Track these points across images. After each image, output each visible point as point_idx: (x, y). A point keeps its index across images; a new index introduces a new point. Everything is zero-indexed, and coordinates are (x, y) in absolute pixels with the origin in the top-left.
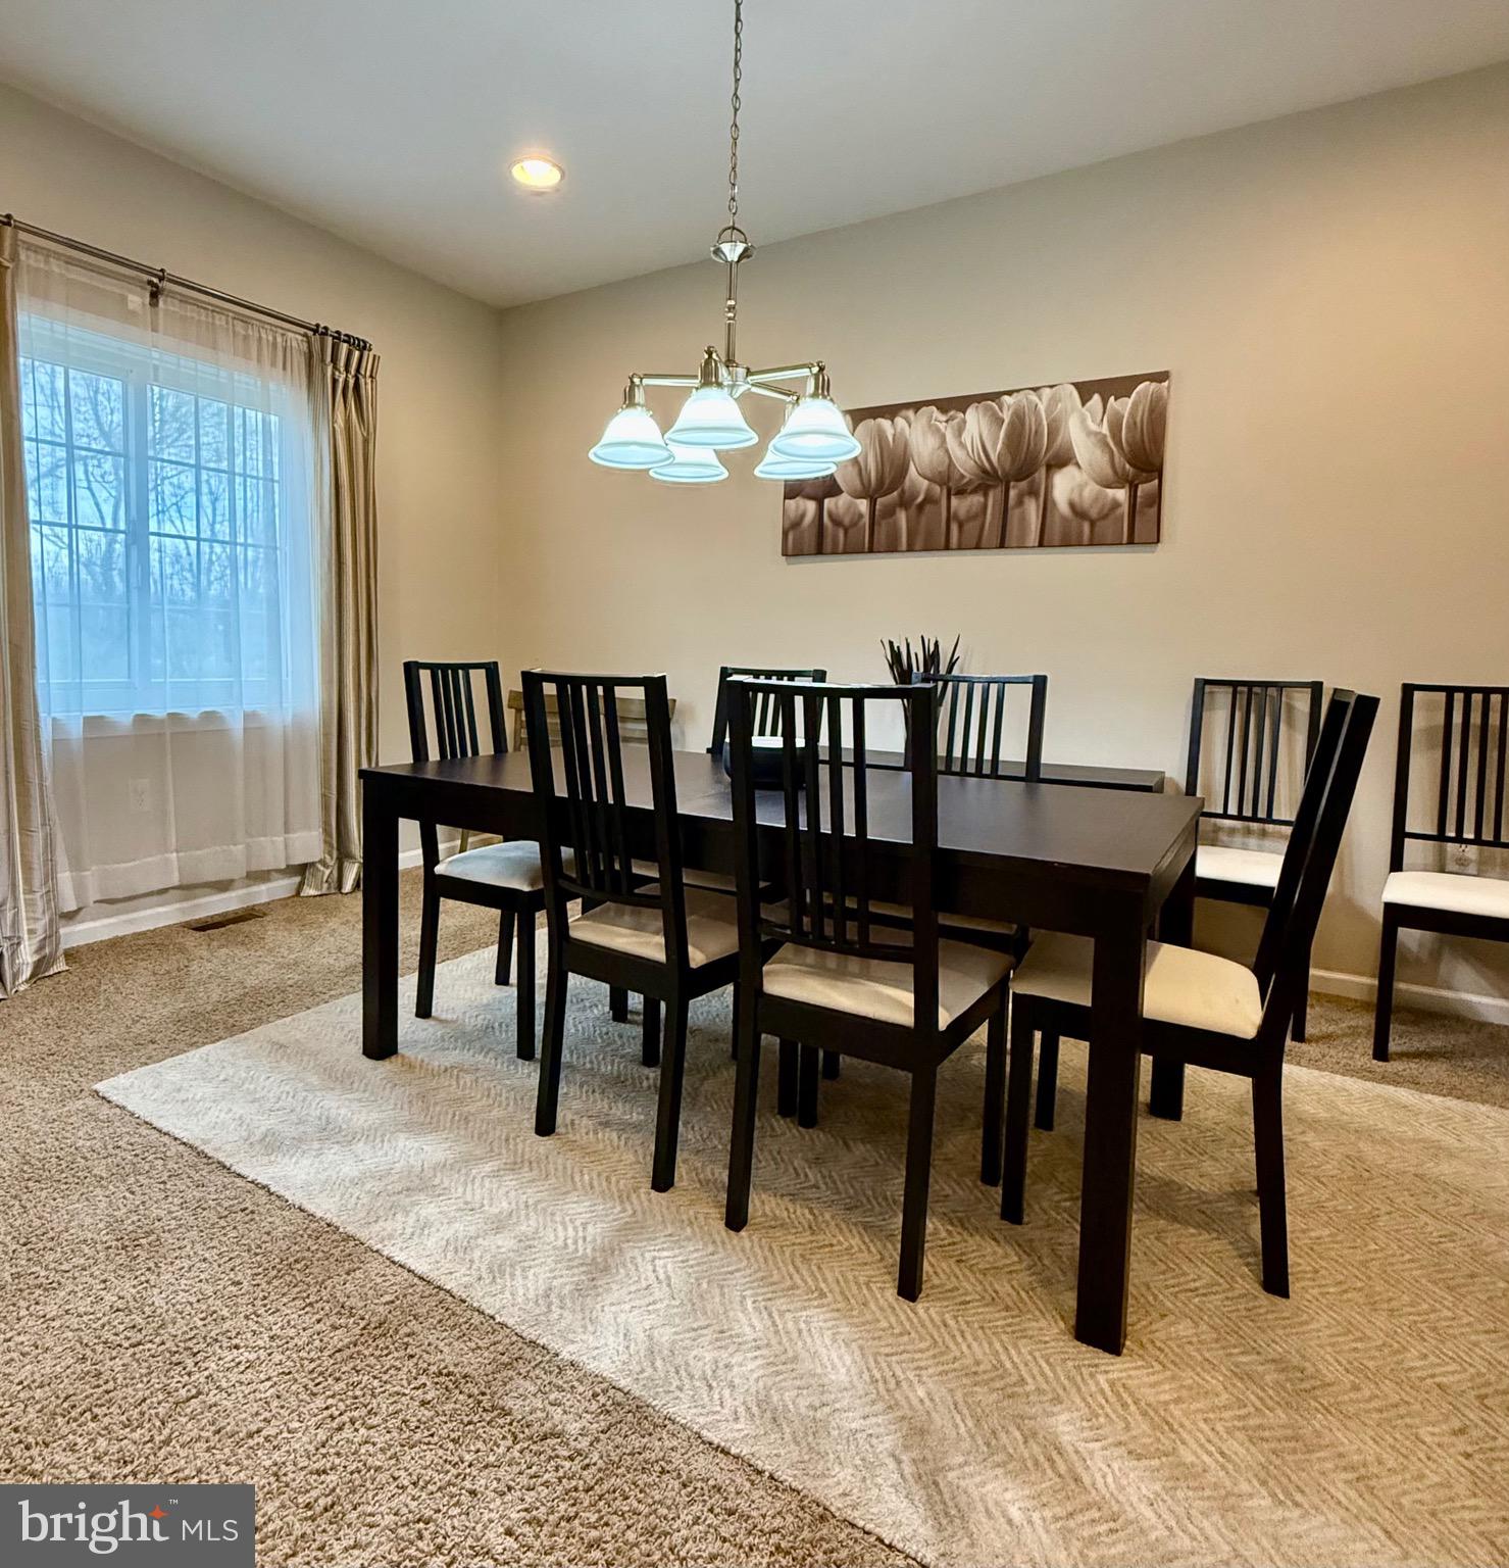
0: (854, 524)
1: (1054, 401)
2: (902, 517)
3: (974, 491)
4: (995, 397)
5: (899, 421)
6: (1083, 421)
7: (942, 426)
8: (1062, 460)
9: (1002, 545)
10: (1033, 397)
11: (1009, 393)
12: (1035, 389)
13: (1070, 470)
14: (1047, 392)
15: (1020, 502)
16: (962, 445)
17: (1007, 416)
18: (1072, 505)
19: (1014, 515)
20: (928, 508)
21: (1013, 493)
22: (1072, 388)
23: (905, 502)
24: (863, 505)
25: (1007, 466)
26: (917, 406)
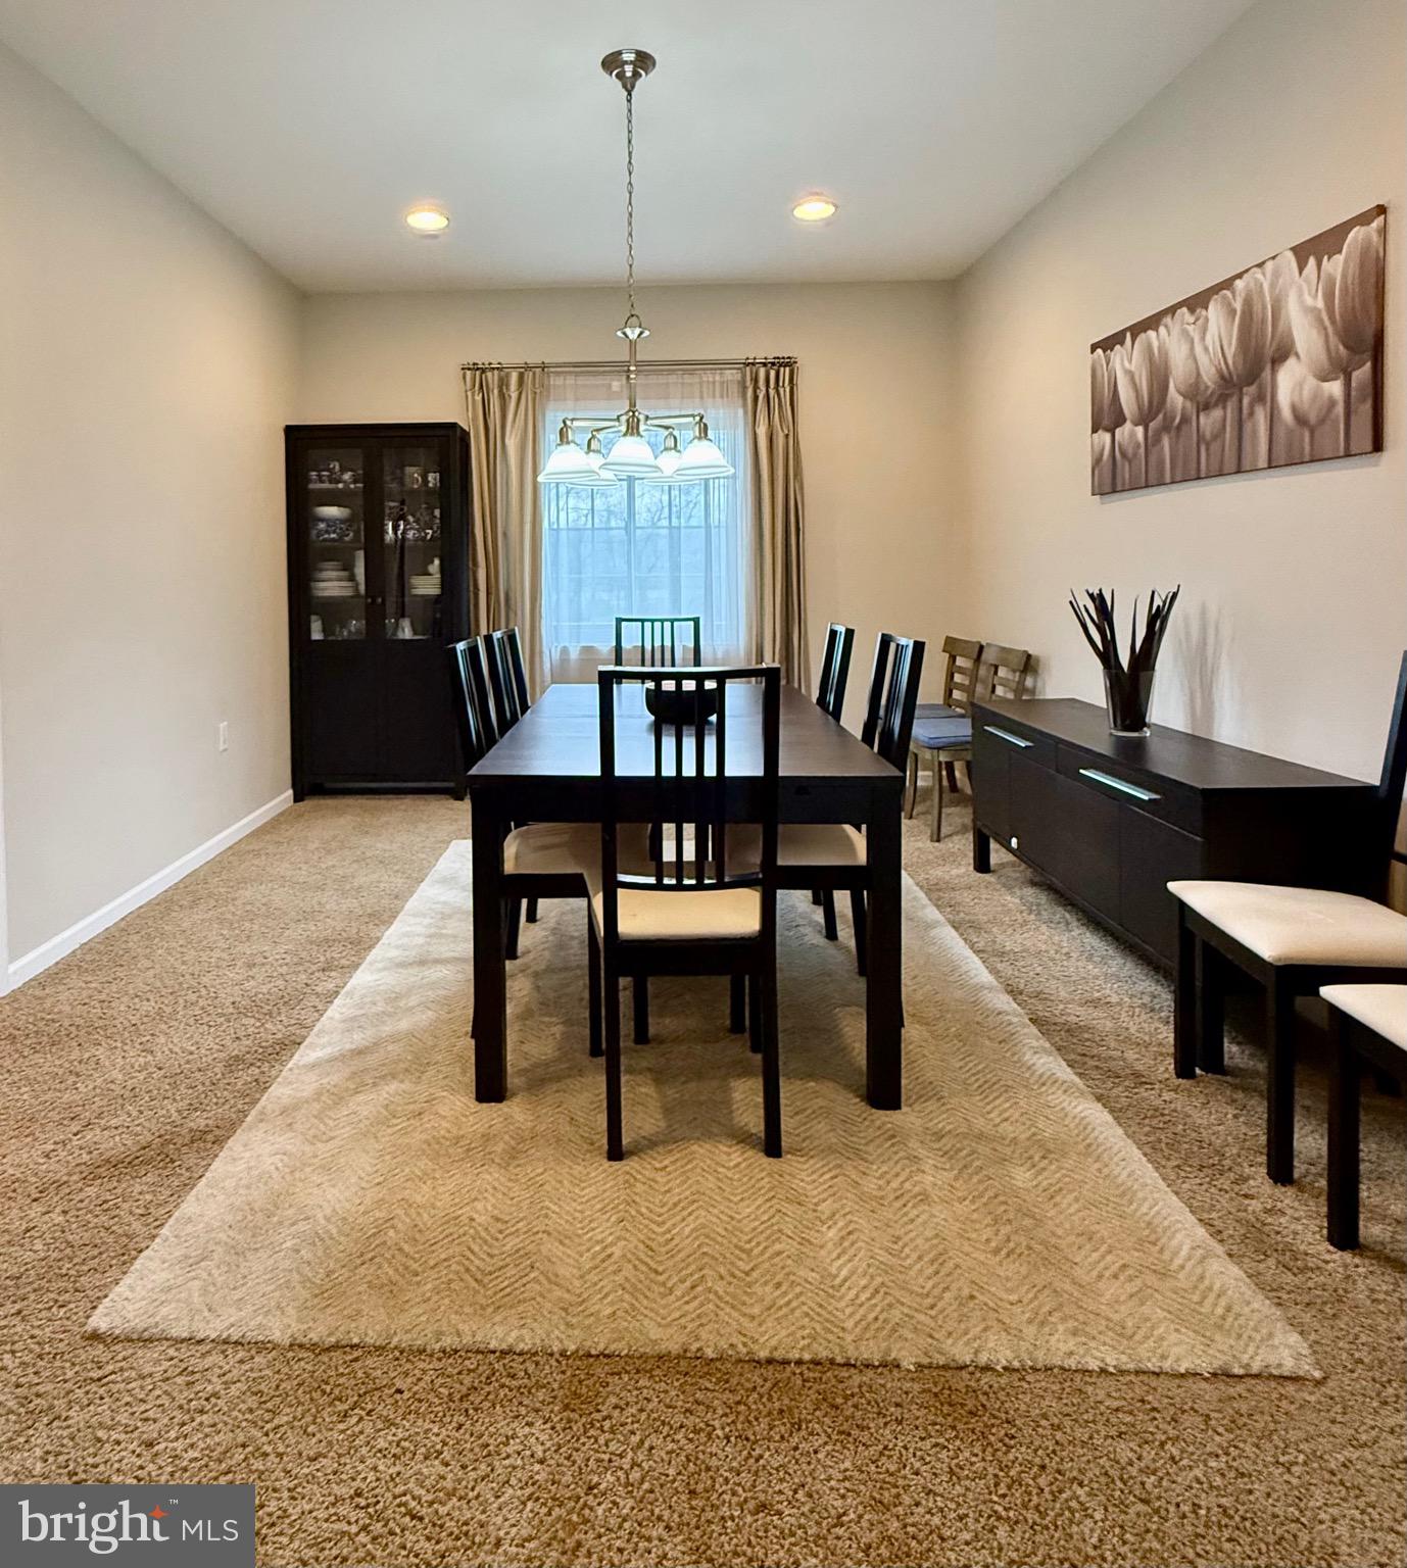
0: (1135, 454)
1: (1276, 274)
2: (1166, 442)
3: (1216, 405)
4: (1227, 284)
5: (1162, 329)
6: (1300, 295)
7: (1190, 328)
8: (1283, 352)
9: (1238, 471)
10: (1258, 274)
11: (1239, 276)
12: (1260, 265)
13: (1291, 362)
14: (1269, 265)
15: (1251, 414)
16: (1206, 349)
17: (1238, 306)
18: (1294, 409)
19: (1248, 427)
20: (1184, 428)
21: (1246, 401)
22: (1290, 255)
23: (1166, 427)
24: (1140, 430)
25: (1240, 367)
26: (1172, 310)
